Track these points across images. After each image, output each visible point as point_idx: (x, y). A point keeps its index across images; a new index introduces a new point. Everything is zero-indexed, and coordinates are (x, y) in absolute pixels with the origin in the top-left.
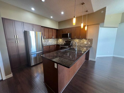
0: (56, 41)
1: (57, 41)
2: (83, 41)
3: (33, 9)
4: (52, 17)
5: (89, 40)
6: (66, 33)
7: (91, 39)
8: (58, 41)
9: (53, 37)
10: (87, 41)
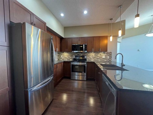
2: (100, 55)
7: (110, 52)
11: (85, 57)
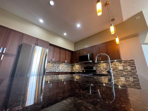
0: (70, 69)
1: (72, 68)
2: (115, 65)
3: (41, 21)
4: (65, 34)
5: (126, 62)
6: (85, 54)
7: (130, 61)
8: (74, 69)
9: (66, 61)
10: (123, 64)
11: (94, 68)
